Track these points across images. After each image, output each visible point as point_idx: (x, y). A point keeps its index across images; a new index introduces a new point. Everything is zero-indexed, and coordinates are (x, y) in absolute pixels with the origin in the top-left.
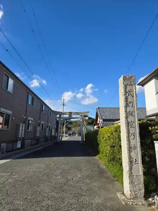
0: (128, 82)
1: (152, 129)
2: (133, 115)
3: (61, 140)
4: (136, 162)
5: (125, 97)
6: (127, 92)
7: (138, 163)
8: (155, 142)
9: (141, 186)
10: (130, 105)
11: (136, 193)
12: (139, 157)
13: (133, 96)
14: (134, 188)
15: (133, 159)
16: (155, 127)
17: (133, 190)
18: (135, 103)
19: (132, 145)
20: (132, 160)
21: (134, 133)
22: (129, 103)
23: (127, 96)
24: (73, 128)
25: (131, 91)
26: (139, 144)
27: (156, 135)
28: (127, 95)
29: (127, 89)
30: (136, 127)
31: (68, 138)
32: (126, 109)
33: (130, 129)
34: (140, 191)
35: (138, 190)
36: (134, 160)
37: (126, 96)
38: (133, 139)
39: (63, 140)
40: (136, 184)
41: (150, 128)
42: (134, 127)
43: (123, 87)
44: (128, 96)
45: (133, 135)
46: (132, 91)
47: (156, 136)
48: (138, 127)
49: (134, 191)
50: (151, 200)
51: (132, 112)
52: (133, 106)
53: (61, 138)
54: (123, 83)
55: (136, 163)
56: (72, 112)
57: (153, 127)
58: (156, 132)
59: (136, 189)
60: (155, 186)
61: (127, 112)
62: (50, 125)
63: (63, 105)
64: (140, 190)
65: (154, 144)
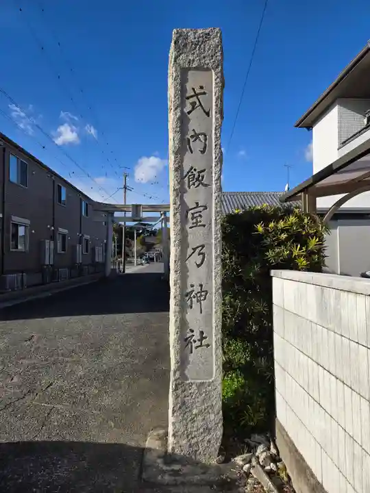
0: (191, 58)
1: (267, 231)
2: (205, 181)
3: (124, 271)
4: (201, 340)
5: (179, 114)
6: (188, 95)
7: (208, 345)
8: (273, 272)
9: (212, 416)
10: (197, 146)
11: (193, 441)
12: (214, 325)
13: (208, 114)
14: (189, 426)
15: (192, 331)
16: (277, 223)
17: (183, 433)
18: (213, 136)
19: (192, 286)
20: (188, 335)
21: (203, 246)
22: (192, 137)
23: (186, 110)
24: (157, 246)
25: (202, 91)
26: (215, 283)
27: (277, 250)
28: (188, 108)
29: (189, 86)
30: (210, 224)
31: (144, 268)
32: (182, 161)
33: (189, 230)
34: (209, 433)
35: (201, 430)
36: (197, 336)
37: (182, 112)
38: (199, 266)
39: (127, 271)
40: (195, 411)
41: (260, 228)
42: (204, 226)
43: (174, 75)
44: (189, 113)
45: (197, 250)
46: (204, 93)
47: (278, 253)
48: (216, 223)
49: (188, 437)
50: (241, 463)
51: (199, 172)
52: (205, 147)
53: (121, 267)
54: (175, 61)
55: (201, 346)
56: (140, 205)
57: (272, 225)
58: (278, 239)
59: (195, 429)
60: (262, 415)
61: (182, 173)
62: (87, 237)
63: (125, 188)
64: (208, 430)
65: (269, 280)
